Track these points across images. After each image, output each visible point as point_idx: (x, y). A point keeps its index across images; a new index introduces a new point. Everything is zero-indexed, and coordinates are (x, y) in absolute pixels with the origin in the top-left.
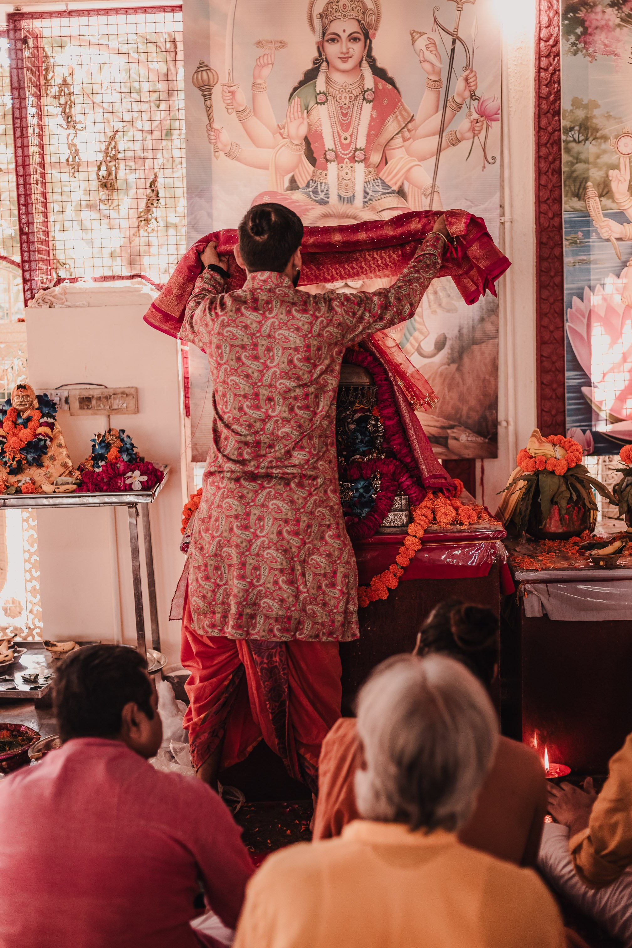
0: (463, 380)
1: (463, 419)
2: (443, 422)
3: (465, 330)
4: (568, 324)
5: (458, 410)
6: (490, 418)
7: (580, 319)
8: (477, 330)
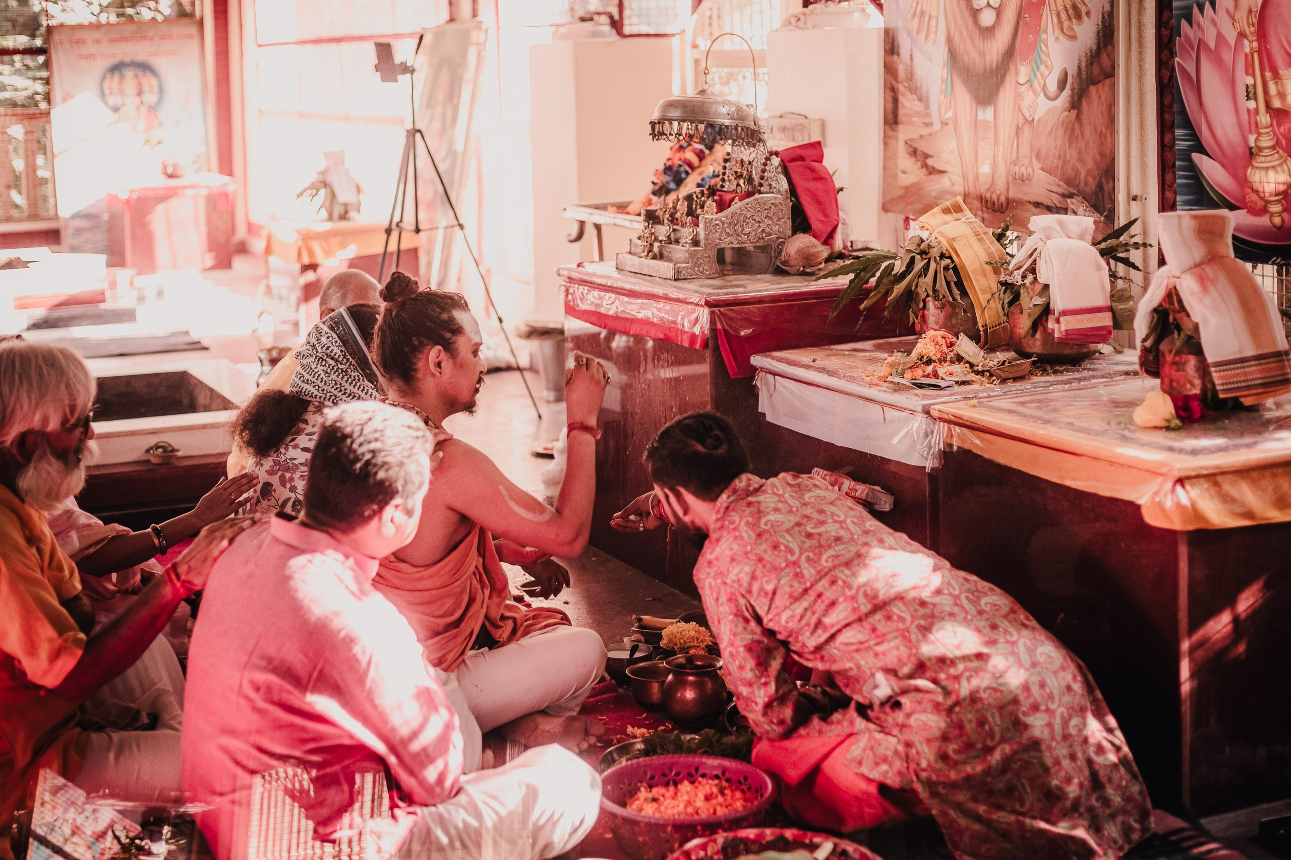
0: (1082, 133)
1: (1082, 186)
2: (1063, 188)
3: (1083, 65)
4: (1177, 59)
5: (1077, 173)
6: (1106, 188)
7: (1189, 53)
8: (1095, 65)
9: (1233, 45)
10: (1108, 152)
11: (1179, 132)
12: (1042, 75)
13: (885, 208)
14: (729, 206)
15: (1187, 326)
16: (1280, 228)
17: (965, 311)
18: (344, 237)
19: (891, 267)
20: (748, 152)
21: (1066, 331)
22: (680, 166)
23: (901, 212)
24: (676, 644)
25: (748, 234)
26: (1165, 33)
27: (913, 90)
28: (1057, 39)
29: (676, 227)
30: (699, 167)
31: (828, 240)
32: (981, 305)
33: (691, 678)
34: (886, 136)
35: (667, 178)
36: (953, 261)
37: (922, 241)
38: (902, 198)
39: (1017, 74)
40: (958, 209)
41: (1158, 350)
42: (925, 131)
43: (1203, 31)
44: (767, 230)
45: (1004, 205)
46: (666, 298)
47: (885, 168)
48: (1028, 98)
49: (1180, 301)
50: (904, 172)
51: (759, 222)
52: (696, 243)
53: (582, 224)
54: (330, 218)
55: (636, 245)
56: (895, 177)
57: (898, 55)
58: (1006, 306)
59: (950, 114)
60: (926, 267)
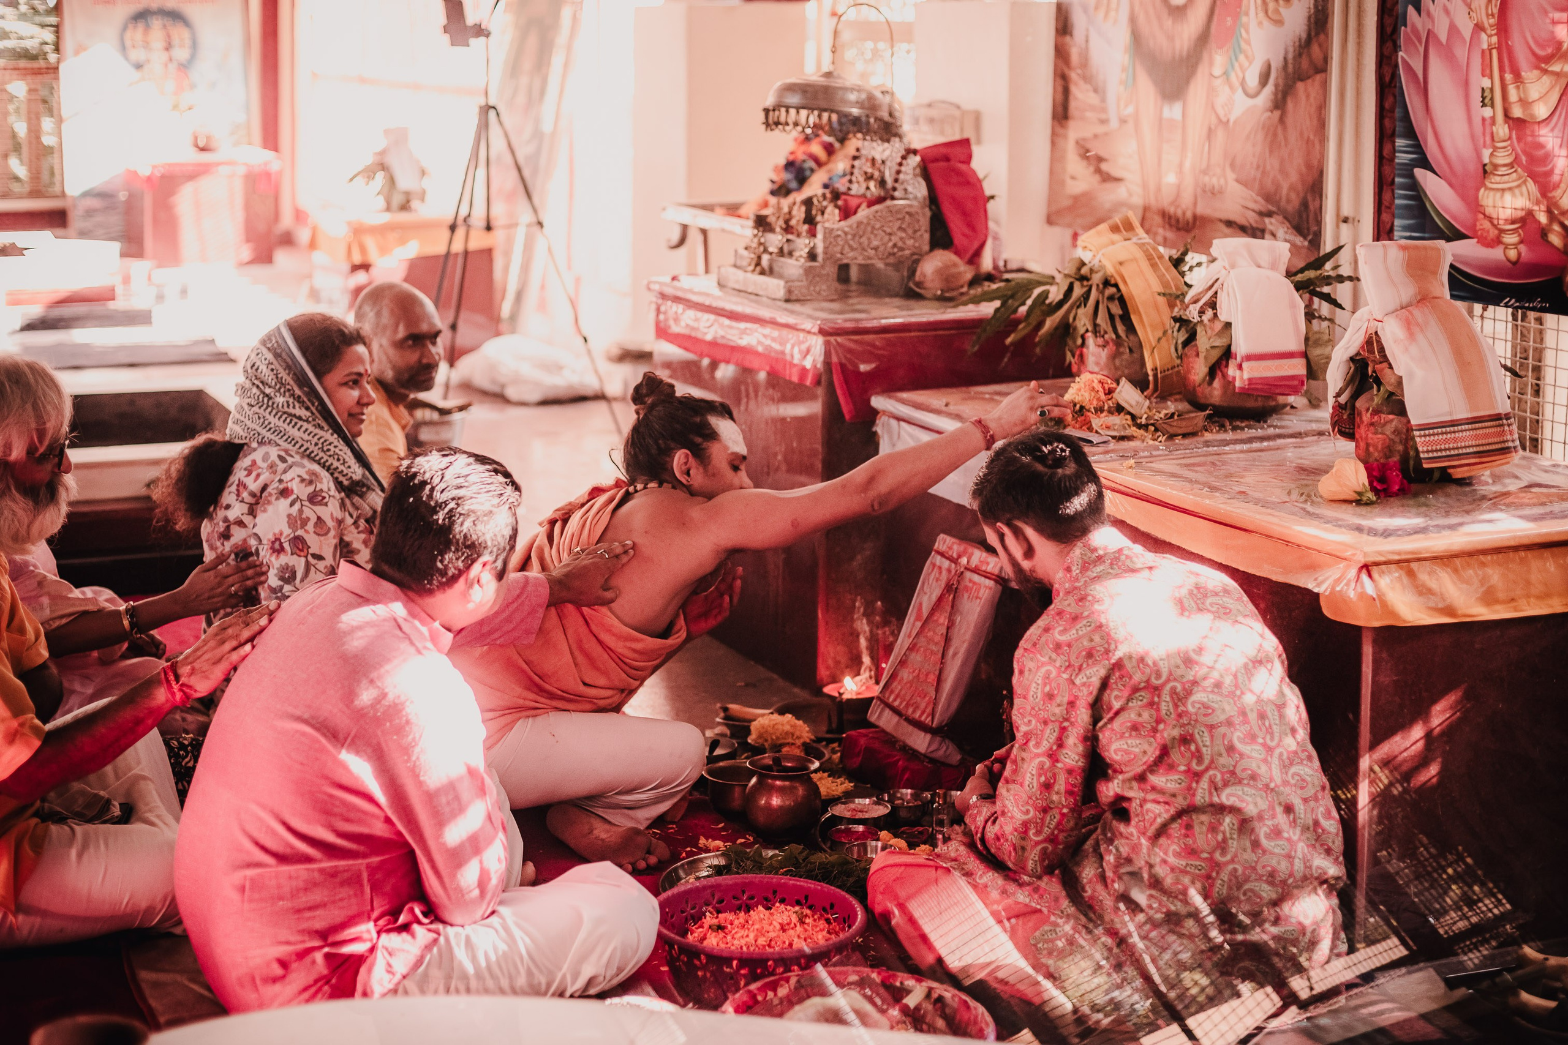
0: (1286, 139)
1: (1283, 203)
2: (1261, 205)
3: (1290, 56)
4: (1401, 54)
5: (1278, 187)
6: (1312, 207)
7: (1416, 47)
8: (1304, 57)
9: (1468, 40)
10: (1315, 163)
11: (1400, 142)
12: (1241, 67)
13: (1050, 221)
14: (855, 213)
15: (1388, 379)
16: (1514, 263)
17: (1131, 350)
18: (403, 232)
19: (1045, 295)
20: (880, 148)
21: (1250, 380)
22: (804, 161)
23: (1069, 226)
24: (766, 740)
25: (876, 249)
26: (1388, 21)
27: (1087, 79)
28: (1260, 24)
29: (790, 237)
30: (825, 164)
31: (974, 258)
32: (1151, 344)
33: (778, 783)
34: (1054, 134)
35: (787, 176)
36: (1119, 290)
37: (1083, 264)
38: (1070, 209)
39: (1211, 64)
40: (1129, 226)
41: (1353, 407)
42: (1100, 129)
43: (1433, 22)
44: (900, 244)
45: (1191, 221)
46: (773, 323)
47: (1052, 172)
48: (1223, 94)
49: (1382, 350)
50: (1073, 178)
51: (890, 234)
52: (812, 256)
53: (685, 228)
54: (388, 209)
55: (742, 257)
56: (1062, 183)
57: (1071, 35)
58: (1180, 347)
59: (1130, 110)
60: (1086, 297)
